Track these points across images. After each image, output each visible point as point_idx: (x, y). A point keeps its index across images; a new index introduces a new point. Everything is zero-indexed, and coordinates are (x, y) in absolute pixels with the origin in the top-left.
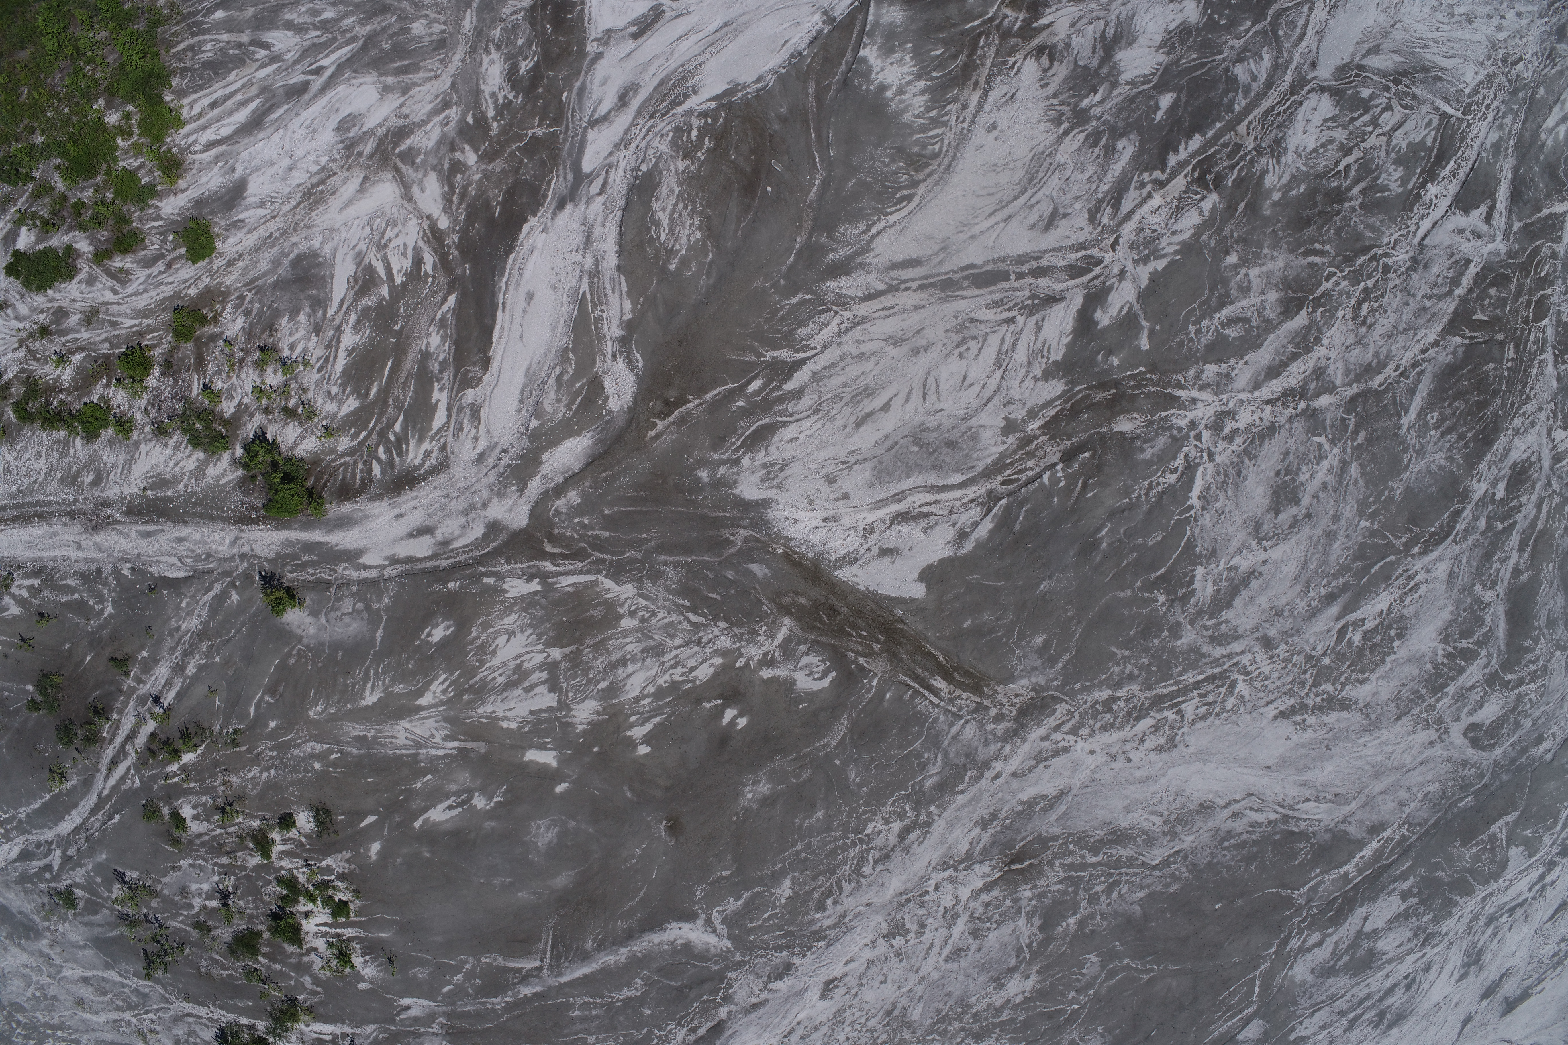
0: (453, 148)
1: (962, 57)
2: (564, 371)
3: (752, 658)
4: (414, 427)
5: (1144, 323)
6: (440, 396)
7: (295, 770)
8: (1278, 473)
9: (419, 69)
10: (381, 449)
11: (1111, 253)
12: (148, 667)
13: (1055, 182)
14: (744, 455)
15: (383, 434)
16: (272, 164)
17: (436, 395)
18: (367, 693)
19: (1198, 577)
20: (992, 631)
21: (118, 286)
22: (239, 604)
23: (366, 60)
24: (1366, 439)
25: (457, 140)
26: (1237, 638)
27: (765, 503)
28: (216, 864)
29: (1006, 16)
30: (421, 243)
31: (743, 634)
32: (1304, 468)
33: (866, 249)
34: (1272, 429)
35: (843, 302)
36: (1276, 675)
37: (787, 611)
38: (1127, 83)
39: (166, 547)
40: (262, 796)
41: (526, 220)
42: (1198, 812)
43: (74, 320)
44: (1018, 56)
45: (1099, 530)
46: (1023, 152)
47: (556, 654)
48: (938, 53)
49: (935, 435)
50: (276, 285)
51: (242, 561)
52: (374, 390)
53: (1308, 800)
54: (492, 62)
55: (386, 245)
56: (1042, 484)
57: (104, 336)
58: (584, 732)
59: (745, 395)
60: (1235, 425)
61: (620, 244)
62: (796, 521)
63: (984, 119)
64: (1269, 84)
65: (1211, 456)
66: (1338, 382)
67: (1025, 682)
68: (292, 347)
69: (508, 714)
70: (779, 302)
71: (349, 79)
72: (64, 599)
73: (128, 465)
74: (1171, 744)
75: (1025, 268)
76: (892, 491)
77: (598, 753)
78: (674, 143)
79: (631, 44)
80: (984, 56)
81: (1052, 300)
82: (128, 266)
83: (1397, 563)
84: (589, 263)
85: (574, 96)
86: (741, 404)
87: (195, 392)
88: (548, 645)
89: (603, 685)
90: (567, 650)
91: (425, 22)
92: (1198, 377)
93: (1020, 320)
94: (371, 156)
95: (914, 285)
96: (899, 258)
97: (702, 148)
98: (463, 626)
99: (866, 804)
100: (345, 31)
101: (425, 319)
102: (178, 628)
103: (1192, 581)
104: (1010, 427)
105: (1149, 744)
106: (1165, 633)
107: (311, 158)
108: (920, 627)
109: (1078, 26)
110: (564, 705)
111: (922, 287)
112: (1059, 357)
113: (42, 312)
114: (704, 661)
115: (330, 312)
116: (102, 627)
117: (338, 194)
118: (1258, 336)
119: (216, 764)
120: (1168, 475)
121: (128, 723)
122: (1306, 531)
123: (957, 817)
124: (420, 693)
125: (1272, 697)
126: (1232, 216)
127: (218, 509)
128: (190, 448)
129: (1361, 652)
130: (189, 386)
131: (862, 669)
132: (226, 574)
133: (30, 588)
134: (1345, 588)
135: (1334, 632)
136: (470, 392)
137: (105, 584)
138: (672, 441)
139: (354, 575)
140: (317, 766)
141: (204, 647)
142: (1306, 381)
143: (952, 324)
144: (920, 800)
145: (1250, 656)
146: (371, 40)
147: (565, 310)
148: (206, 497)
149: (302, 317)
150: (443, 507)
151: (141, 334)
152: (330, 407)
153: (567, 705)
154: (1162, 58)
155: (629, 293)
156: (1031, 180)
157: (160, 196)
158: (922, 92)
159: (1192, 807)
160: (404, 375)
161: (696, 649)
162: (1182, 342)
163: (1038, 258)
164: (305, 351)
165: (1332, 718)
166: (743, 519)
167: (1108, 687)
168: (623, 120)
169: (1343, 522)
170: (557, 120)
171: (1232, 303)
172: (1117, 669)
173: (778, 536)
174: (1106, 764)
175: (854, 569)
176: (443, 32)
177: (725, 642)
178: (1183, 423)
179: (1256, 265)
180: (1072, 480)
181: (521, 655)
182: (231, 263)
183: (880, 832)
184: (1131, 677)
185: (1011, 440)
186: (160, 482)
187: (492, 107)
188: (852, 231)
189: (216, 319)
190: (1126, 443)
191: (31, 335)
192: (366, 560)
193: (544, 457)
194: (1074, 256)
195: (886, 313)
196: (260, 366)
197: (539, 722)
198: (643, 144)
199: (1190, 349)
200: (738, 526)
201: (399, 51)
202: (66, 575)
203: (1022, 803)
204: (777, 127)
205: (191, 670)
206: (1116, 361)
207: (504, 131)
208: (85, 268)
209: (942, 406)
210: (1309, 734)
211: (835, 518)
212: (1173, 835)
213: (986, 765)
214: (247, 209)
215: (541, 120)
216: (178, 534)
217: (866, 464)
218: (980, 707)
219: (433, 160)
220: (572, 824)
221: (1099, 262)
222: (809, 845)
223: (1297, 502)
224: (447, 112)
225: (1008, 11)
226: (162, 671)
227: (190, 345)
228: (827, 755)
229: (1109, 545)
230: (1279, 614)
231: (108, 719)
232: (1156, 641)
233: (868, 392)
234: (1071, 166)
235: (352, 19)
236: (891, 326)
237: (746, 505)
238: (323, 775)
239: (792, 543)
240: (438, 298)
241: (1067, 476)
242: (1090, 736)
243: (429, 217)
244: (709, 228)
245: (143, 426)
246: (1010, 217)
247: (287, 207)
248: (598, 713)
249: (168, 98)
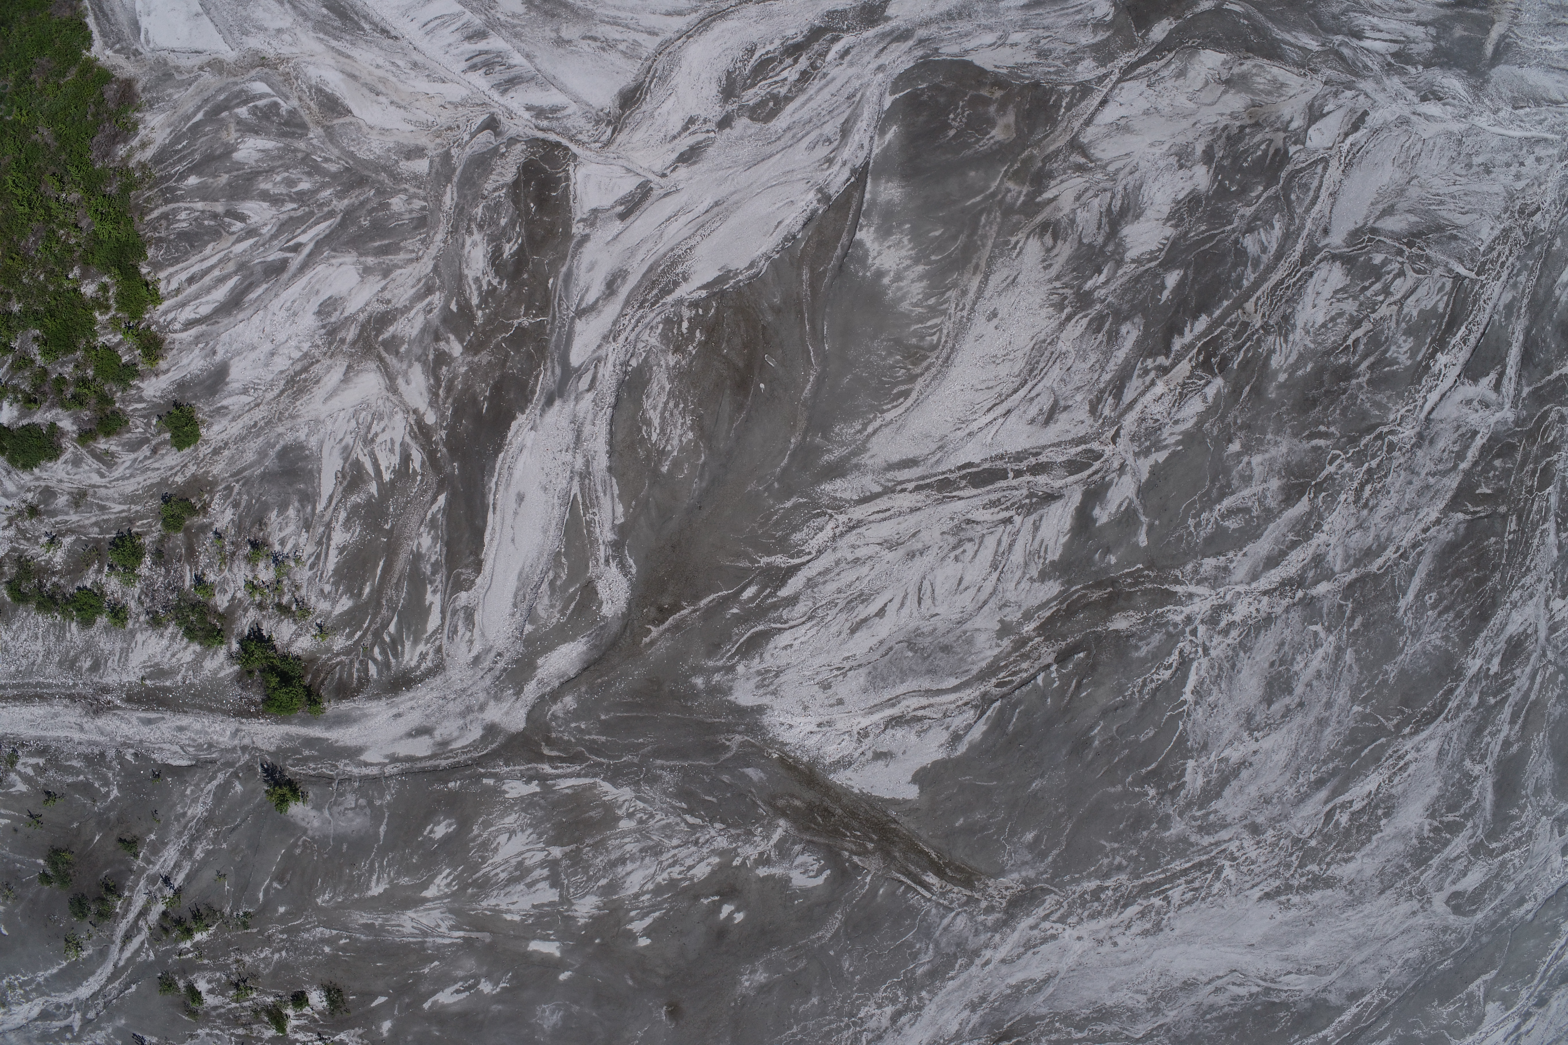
0: (437, 338)
1: (962, 238)
2: (557, 576)
3: (748, 858)
4: (408, 629)
5: (1143, 518)
6: (433, 599)
7: (305, 952)
8: (1272, 664)
9: (400, 249)
10: (376, 650)
11: (1111, 447)
12: (156, 849)
13: (1056, 372)
14: (738, 662)
15: (377, 635)
16: (254, 348)
17: (429, 597)
18: (373, 884)
19: (1189, 770)
20: (984, 828)
21: (104, 469)
22: (243, 793)
23: (345, 238)
25: (442, 329)
26: (1225, 827)
27: (760, 710)
28: (232, 1034)
29: (1009, 190)
30: (408, 439)
31: (739, 835)
32: (1299, 658)
33: (862, 449)
34: (1269, 620)
35: (838, 506)
36: (1263, 859)
37: (782, 813)
38: (1133, 261)
39: (168, 735)
40: (275, 974)
41: (514, 418)
42: (1181, 989)
43: (62, 500)
44: (1021, 235)
45: (1092, 728)
46: (1023, 341)
47: (557, 852)
48: (937, 233)
49: (929, 639)
50: (263, 477)
51: (244, 753)
52: (367, 590)
53: (1289, 973)
54: (475, 244)
55: (373, 440)
56: (1036, 686)
57: (94, 519)
58: (586, 926)
59: (739, 602)
60: (1231, 618)
61: (611, 443)
62: (791, 726)
63: (985, 306)
64: (1280, 255)
65: (1206, 650)
67: (1015, 876)
68: (283, 542)
69: (511, 907)
70: (773, 506)
71: (328, 258)
72: (70, 780)
73: (125, 653)
74: (1158, 928)
75: (1023, 466)
76: (887, 697)
77: (599, 945)
78: (664, 336)
79: (618, 225)
80: (984, 237)
81: (1050, 497)
82: (113, 448)
84: (579, 464)
85: (560, 282)
86: (735, 611)
87: (187, 584)
88: (548, 843)
89: (603, 882)
90: (567, 849)
91: (404, 197)
92: (1196, 571)
93: (1018, 519)
94: (354, 343)
95: (911, 486)
96: (895, 458)
97: (693, 341)
98: (464, 824)
99: (860, 990)
100: (322, 205)
101: (415, 518)
102: (184, 814)
103: (1182, 774)
104: (1005, 629)
105: (1136, 929)
106: (1155, 825)
107: (292, 343)
108: (913, 827)
109: (1084, 199)
110: (565, 900)
111: (918, 488)
112: (1056, 557)
113: (29, 490)
114: (702, 860)
115: (320, 508)
116: (108, 809)
117: (322, 383)
118: (1259, 526)
119: (229, 943)
120: (1162, 671)
121: (139, 901)
122: (1298, 719)
123: (948, 1001)
124: (425, 886)
125: (1257, 880)
126: (1236, 401)
127: (216, 701)
128: (186, 640)
129: (1347, 832)
130: (182, 577)
131: (856, 866)
132: (229, 764)
134: (1334, 773)
135: (1322, 816)
136: (463, 595)
137: (109, 768)
138: (667, 648)
139: (356, 771)
140: (327, 949)
141: (211, 833)
142: (1304, 570)
143: (948, 526)
144: (911, 986)
145: (1237, 843)
146: (349, 215)
147: (557, 512)
148: (204, 689)
149: (291, 512)
150: (440, 709)
151: (131, 521)
152: (324, 606)
153: (569, 901)
154: (1169, 231)
155: (620, 497)
156: (1031, 371)
157: (141, 376)
158: (921, 278)
159: (1176, 985)
160: (396, 576)
161: (694, 849)
162: (1181, 536)
163: (1037, 454)
164: (296, 547)
165: (1316, 896)
166: (738, 725)
167: (1097, 878)
168: (612, 310)
170: (543, 310)
171: (1233, 493)
172: (1106, 861)
173: (773, 741)
174: (1093, 948)
175: (849, 773)
176: (423, 208)
177: (722, 842)
178: (1179, 618)
179: (1259, 451)
180: (1065, 679)
181: (522, 853)
182: (216, 452)
183: (872, 1015)
184: (1120, 868)
185: (1006, 643)
186: (158, 672)
187: (476, 293)
188: (847, 431)
189: (205, 508)
190: (1122, 640)
191: (20, 513)
192: (366, 757)
193: (540, 662)
194: (1074, 451)
195: (881, 515)
196: (251, 560)
197: (542, 916)
198: (632, 337)
199: (1189, 543)
200: (734, 732)
201: (379, 229)
202: (70, 757)
203: (1011, 987)
204: (770, 318)
205: (199, 854)
206: (1113, 559)
207: (489, 320)
208: (70, 449)
209: (937, 611)
210: (1293, 913)
211: (829, 723)
212: (1156, 1010)
213: (976, 953)
214: (230, 395)
215: (527, 309)
216: (179, 723)
217: (861, 670)
218: (970, 900)
219: (417, 350)
220: (576, 1008)
221: (1098, 456)
222: (805, 1028)
223: (1290, 691)
224: (429, 298)
225: (1011, 185)
226: (170, 854)
227: (180, 535)
228: (822, 947)
229: (1101, 743)
230: (1267, 801)
231: (119, 896)
232: (1145, 833)
233: (863, 598)
234: (1073, 354)
235: (329, 192)
236: (886, 530)
237: (741, 712)
238: (333, 960)
239: (787, 748)
240: (428, 497)
241: (1061, 677)
242: (1078, 923)
243: (415, 411)
244: (701, 428)
245: (138, 615)
246: (1009, 412)
247: (270, 395)
248: (598, 908)
249: (144, 271)
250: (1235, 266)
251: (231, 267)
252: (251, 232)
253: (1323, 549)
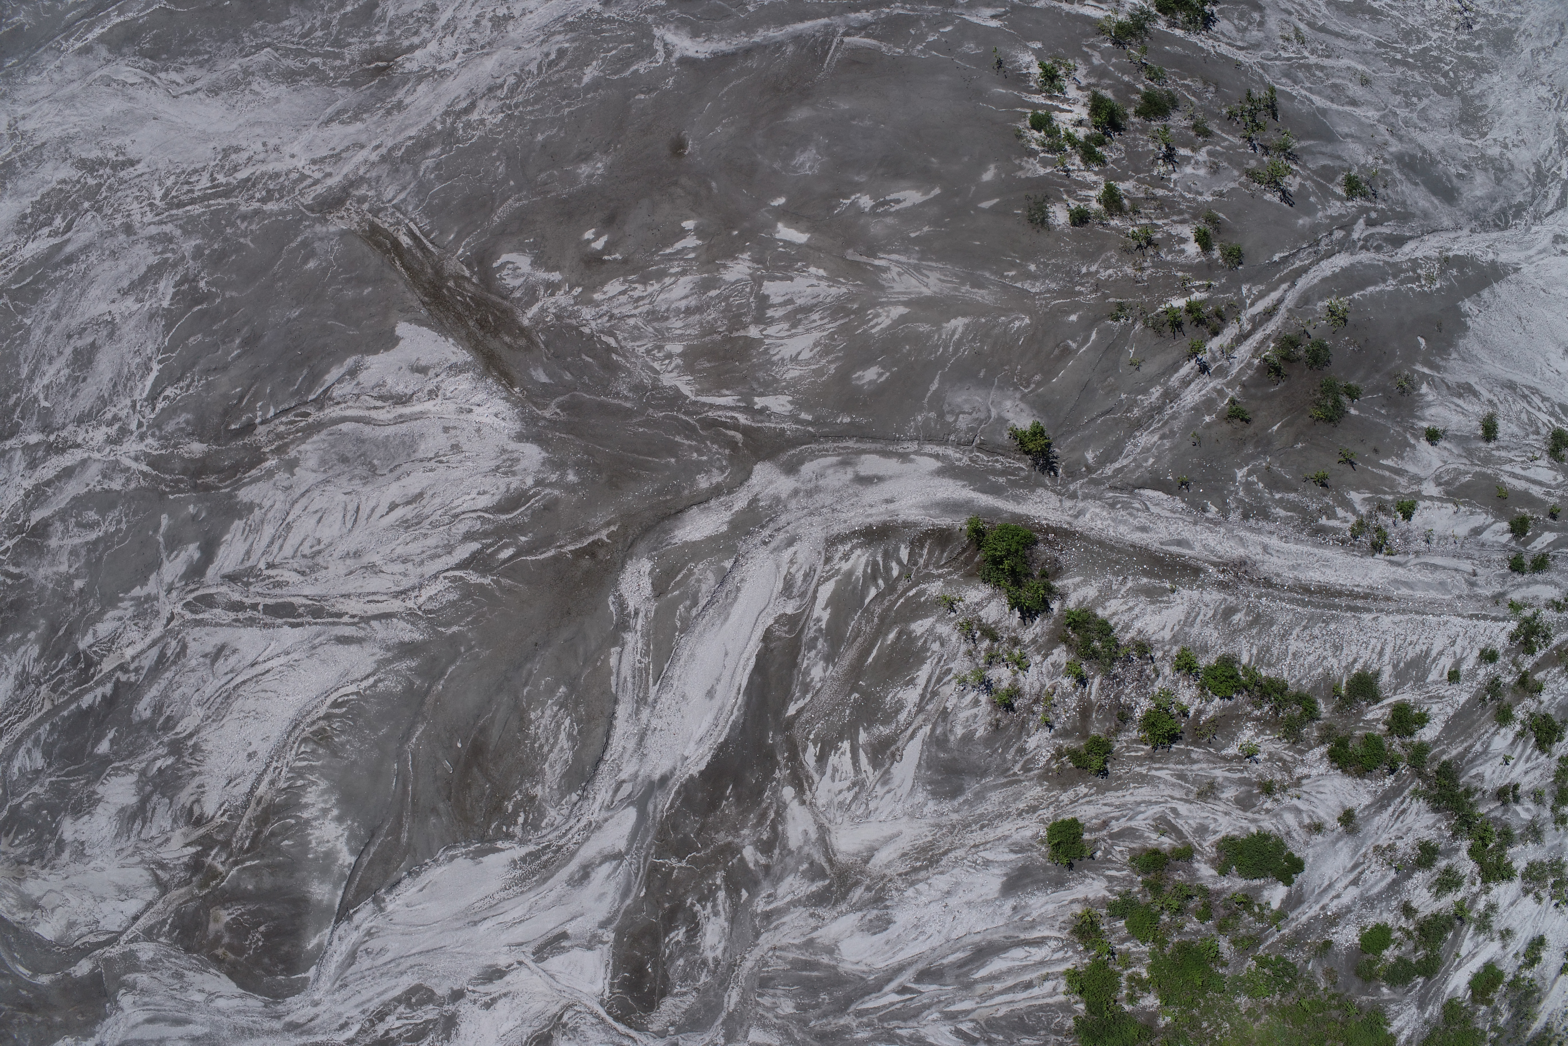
0: (767, 868)
1: (266, 832)
2: (689, 609)
3: (566, 293)
4: (855, 588)
5: (161, 539)
6: (821, 613)
7: (1058, 268)
8: (84, 380)
9: (791, 963)
10: (895, 573)
11: (175, 611)
12: (1208, 404)
13: (209, 690)
14: (530, 489)
15: (891, 587)
16: (969, 904)
17: (826, 616)
18: (960, 330)
19: (168, 297)
20: (348, 281)
21: (1171, 817)
22: (1086, 448)
23: (849, 988)
24: (9, 397)
25: (761, 876)
26: (151, 238)
27: (520, 437)
28: (1171, 190)
29: (223, 863)
30: (816, 777)
31: (569, 317)
32: (63, 380)
33: (382, 663)
34: (80, 420)
35: (411, 616)
36: (129, 200)
37: (524, 332)
38: (132, 771)
39: (1161, 525)
40: (1101, 249)
41: (702, 773)
42: (221, 89)
44: (218, 821)
45: (239, 356)
47: (753, 332)
48: (286, 842)
49: (356, 472)
50: (984, 773)
51: (1075, 492)
52: (892, 636)
54: (713, 948)
55: (854, 784)
56: (276, 407)
57: (1195, 767)
58: (742, 251)
59: (517, 546)
60: (109, 430)
61: (610, 726)
62: (496, 415)
63: (257, 766)
65: (134, 406)
66: (19, 453)
67: (332, 229)
68: (976, 703)
69: (815, 282)
70: (469, 630)
71: (870, 972)
72: (1292, 496)
74: (226, 152)
75: (249, 613)
76: (404, 426)
77: (733, 228)
78: (542, 815)
79: (570, 928)
80: (248, 828)
81: (232, 578)
82: (1154, 836)
83: (10, 282)
84: (645, 714)
85: (634, 890)
86: (523, 539)
87: (1097, 681)
88: (760, 342)
89: (713, 293)
90: (742, 333)
91: (779, 1011)
92: (128, 480)
93: (262, 565)
94: (857, 883)
95: (346, 619)
96: (354, 648)
97: (516, 803)
98: (843, 377)
99: (496, 141)
100: (868, 1025)
101: (824, 697)
102: (1162, 437)
103: (175, 295)
104: (291, 466)
105: (244, 155)
106: (207, 252)
107: (923, 899)
109: (163, 838)
110: (758, 281)
111: (340, 615)
112: (237, 522)
114: (611, 299)
115: (927, 729)
116: (1253, 457)
117: (900, 852)
118: (72, 508)
119: (1147, 290)
120: (172, 395)
121: (1244, 352)
122: (74, 323)
123: (420, 115)
124: (903, 319)
125: (137, 181)
126: (71, 625)
127: (1092, 552)
128: (1112, 623)
130: (1102, 689)
131: (469, 266)
132: (1096, 483)
133: (1332, 516)
136: (790, 610)
137: (1240, 501)
138: (595, 516)
139: (950, 452)
140: (1032, 267)
141: (1136, 412)
142: (44, 459)
143: (319, 575)
144: (448, 136)
145: (145, 220)
146: (841, 1007)
147: (677, 671)
148: (1103, 568)
149: (959, 731)
150: (840, 500)
151: (1151, 758)
152: (943, 629)
153: (753, 279)
154: (100, 789)
155: (610, 673)
156: (228, 697)
157: (1105, 903)
158: (306, 806)
159: (224, 94)
160: (857, 644)
161: (616, 311)
162: (134, 515)
163: (237, 620)
164: (962, 695)
166: (544, 427)
167: (264, 212)
168: (588, 852)
169: (44, 326)
170: (654, 869)
171: (87, 543)
173: (515, 405)
174: (283, 144)
175: (453, 359)
176: (761, 995)
177: (587, 313)
178: (150, 441)
179: (61, 574)
180: (251, 408)
181: (790, 336)
182: (1033, 809)
183: (491, 113)
184: (244, 217)
185: (292, 453)
186: (1153, 594)
187: (720, 901)
188: (391, 684)
189: (1059, 754)
190: (199, 432)
191: (1284, 789)
192: (936, 464)
193: (725, 528)
194: (205, 616)
195: (375, 598)
196: (1015, 692)
197: (785, 268)
198: (572, 821)
199: (129, 508)
200: (550, 421)
201: (811, 988)
202: (1286, 521)
203: (362, 120)
204: (441, 806)
205: (1156, 392)
206: (191, 509)
207: (711, 872)
208: (1207, 845)
209: (345, 498)
211: (461, 411)
212: (247, 72)
213: (383, 159)
214: (1005, 863)
215: (670, 873)
216: (1145, 535)
217: (422, 456)
218: (376, 212)
219: (790, 861)
220: (777, 165)
221: (187, 605)
222: (557, 111)
223: (76, 351)
224: (768, 908)
225: (220, 868)
226: (1191, 396)
227: (1094, 732)
228: (520, 190)
229: (233, 341)
230: (113, 253)
231: (1265, 360)
232: (216, 246)
233: (406, 524)
234: (193, 702)
235: (859, 1036)
236: (374, 584)
237: (539, 439)
239: (504, 394)
240: (806, 716)
241: (253, 411)
242: (290, 171)
243: (803, 803)
244: (522, 719)
245: (1163, 658)
246: (253, 665)
247: (960, 853)
248: (725, 267)
249: (1081, 1007)
250: (53, 744)
251: (980, 989)
252: (952, 1017)
253: (27, 474)
